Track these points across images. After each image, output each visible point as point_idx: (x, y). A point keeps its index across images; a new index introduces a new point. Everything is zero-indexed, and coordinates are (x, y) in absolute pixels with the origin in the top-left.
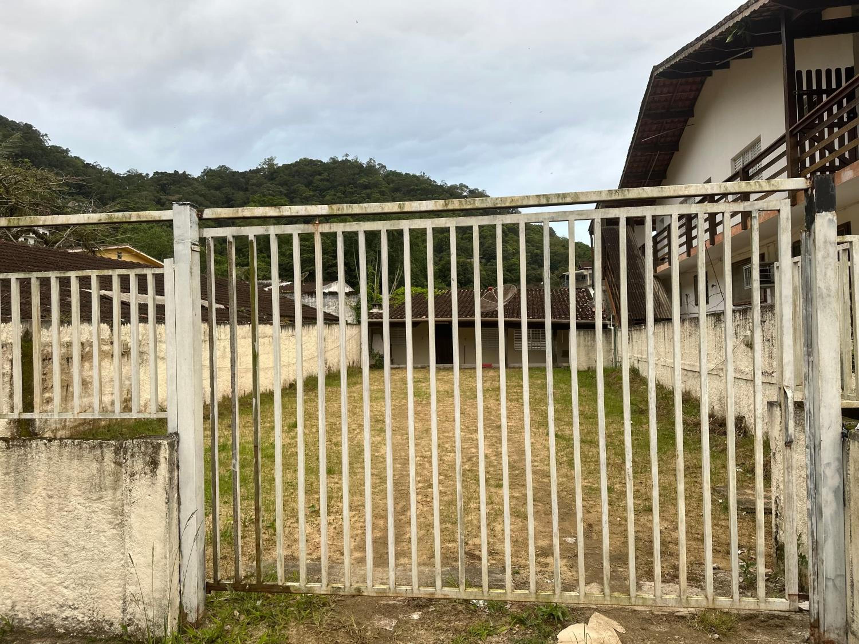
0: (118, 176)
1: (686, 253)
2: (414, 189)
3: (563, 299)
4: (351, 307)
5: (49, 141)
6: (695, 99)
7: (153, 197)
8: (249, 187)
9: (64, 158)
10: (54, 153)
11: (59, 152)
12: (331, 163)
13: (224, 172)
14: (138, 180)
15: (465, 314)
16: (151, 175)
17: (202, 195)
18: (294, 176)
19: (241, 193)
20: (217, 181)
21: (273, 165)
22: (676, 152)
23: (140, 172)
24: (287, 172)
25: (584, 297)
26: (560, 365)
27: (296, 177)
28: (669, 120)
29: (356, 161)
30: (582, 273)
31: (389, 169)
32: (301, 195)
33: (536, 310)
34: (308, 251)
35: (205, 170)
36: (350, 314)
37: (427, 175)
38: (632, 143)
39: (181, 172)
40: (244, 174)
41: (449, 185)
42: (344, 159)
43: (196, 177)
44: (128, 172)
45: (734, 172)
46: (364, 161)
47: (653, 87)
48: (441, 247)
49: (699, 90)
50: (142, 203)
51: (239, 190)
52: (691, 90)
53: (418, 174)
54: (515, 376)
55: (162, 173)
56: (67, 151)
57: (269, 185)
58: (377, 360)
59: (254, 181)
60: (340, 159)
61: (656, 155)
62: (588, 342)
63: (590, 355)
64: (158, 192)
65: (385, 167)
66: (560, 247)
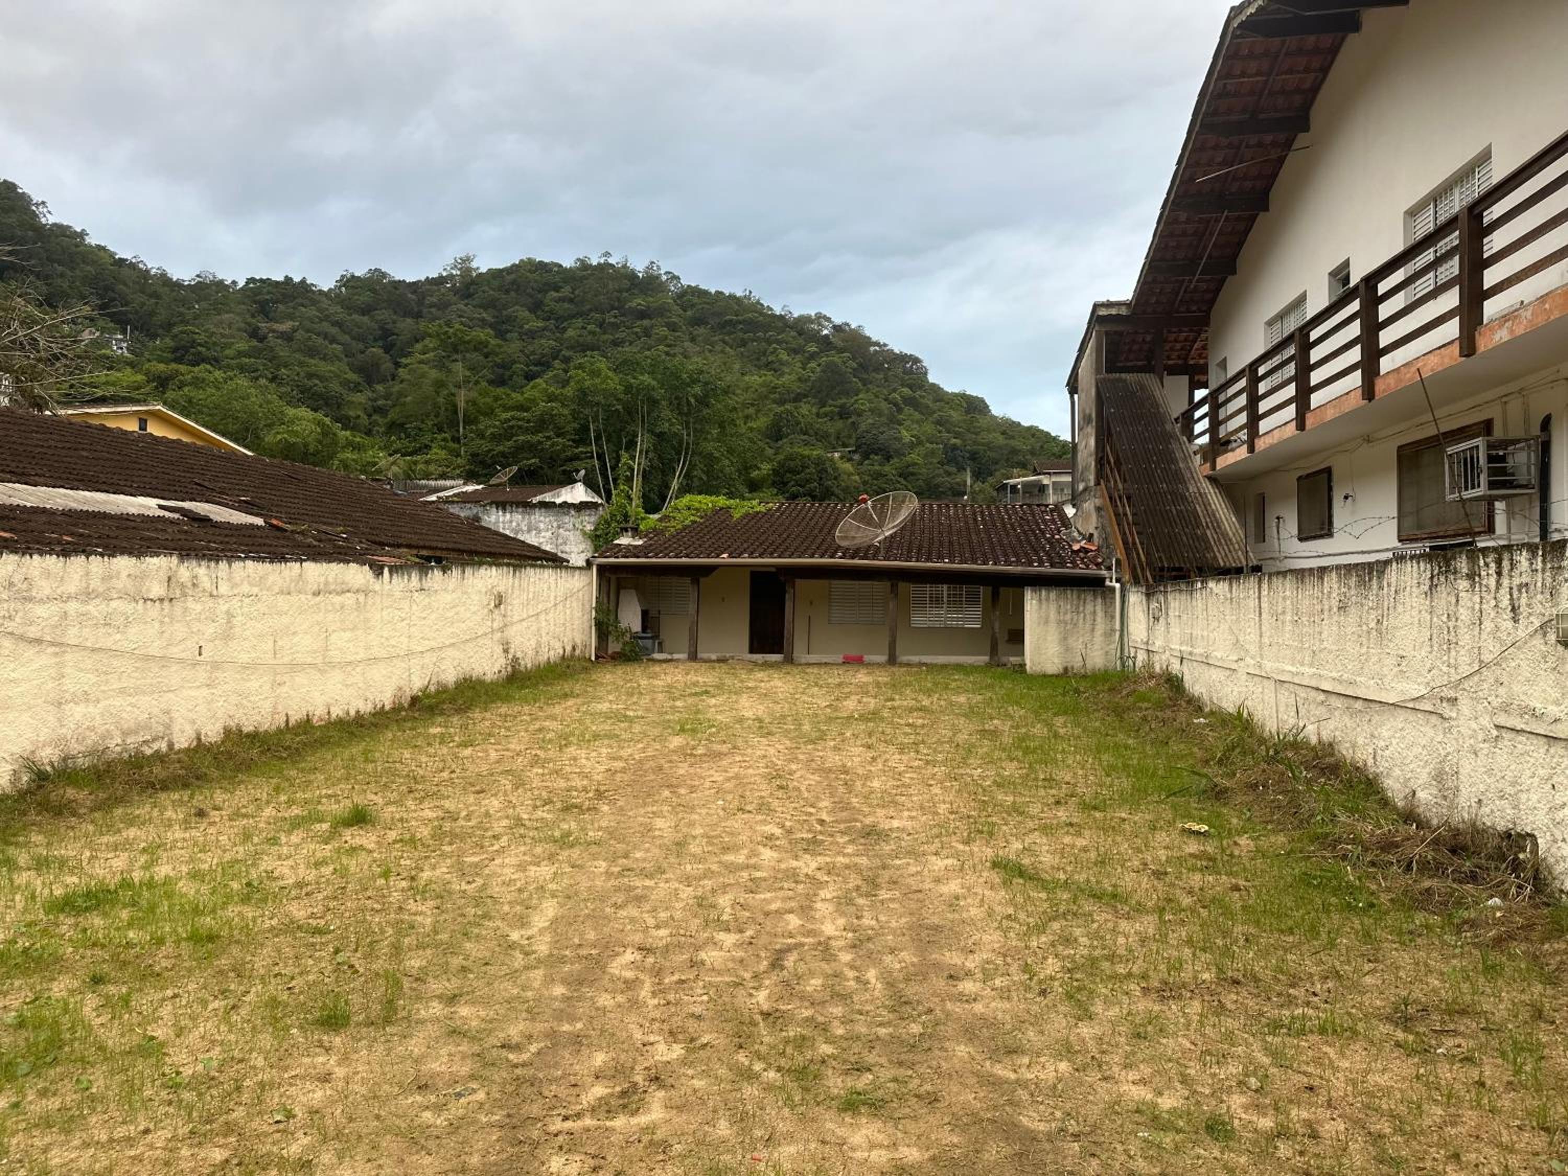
0: (178, 285)
1: (1294, 423)
2: (731, 320)
3: (1012, 525)
4: (584, 533)
5: (48, 215)
6: (1315, 90)
7: (243, 325)
8: (425, 310)
9: (77, 246)
10: (57, 237)
11: (68, 237)
12: (578, 268)
13: (379, 282)
14: (217, 293)
15: (809, 552)
16: (241, 284)
17: (338, 324)
18: (507, 292)
19: (409, 321)
20: (365, 298)
21: (469, 270)
22: (1262, 214)
23: (220, 276)
24: (496, 283)
25: (1053, 521)
26: (1004, 659)
27: (513, 294)
28: (1253, 140)
29: (625, 266)
30: (1039, 481)
31: (685, 282)
32: (522, 327)
33: (956, 547)
34: (527, 429)
35: (343, 276)
36: (582, 547)
37: (756, 295)
38: (1169, 194)
39: (297, 279)
40: (414, 286)
41: (796, 315)
42: (602, 261)
43: (326, 289)
44: (198, 276)
45: (1411, 242)
46: (639, 266)
47: (1227, 58)
48: (780, 430)
49: (1325, 70)
50: (223, 336)
51: (404, 316)
52: (1307, 70)
53: (739, 294)
54: (909, 684)
55: (261, 280)
56: (83, 234)
57: (462, 306)
58: (625, 644)
59: (434, 300)
60: (595, 263)
61: (1217, 220)
62: (1065, 613)
63: (1070, 641)
64: (253, 316)
65: (678, 278)
66: (998, 435)
